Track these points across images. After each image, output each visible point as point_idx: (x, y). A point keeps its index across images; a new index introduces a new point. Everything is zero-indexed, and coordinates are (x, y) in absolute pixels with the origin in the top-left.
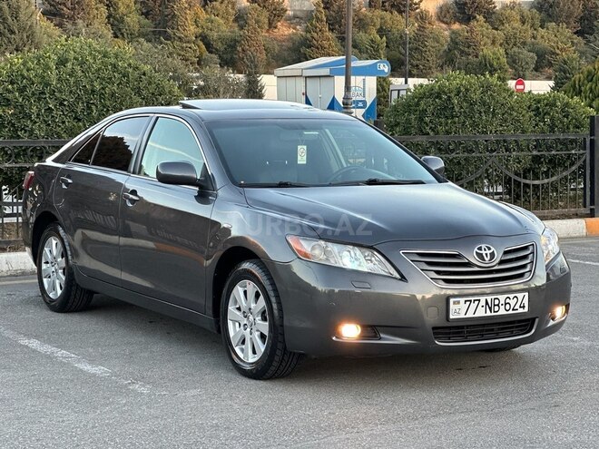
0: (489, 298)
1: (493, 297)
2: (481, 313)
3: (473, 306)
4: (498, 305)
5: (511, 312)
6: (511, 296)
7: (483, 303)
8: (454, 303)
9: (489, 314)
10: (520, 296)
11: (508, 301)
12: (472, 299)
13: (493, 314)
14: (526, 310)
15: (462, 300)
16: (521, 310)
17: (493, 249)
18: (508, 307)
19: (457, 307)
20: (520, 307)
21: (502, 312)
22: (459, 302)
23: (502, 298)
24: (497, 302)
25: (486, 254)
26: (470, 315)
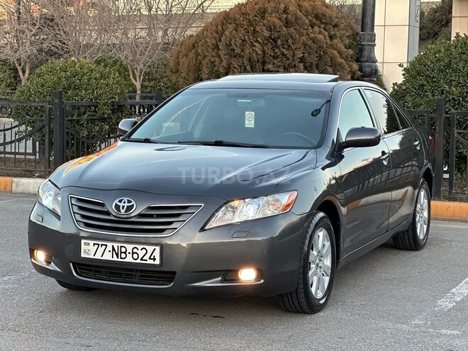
0: (116, 245)
1: (120, 245)
2: (108, 256)
3: (101, 249)
4: (125, 253)
5: (139, 261)
6: (140, 247)
7: (110, 248)
8: (85, 244)
9: (115, 259)
10: (150, 249)
11: (135, 250)
12: (100, 243)
13: (119, 260)
14: (157, 262)
15: (92, 242)
16: (151, 262)
17: (133, 202)
18: (135, 256)
19: (87, 247)
20: (150, 258)
21: (129, 259)
22: (89, 244)
23: (129, 247)
24: (123, 250)
25: (123, 207)
26: (98, 256)
